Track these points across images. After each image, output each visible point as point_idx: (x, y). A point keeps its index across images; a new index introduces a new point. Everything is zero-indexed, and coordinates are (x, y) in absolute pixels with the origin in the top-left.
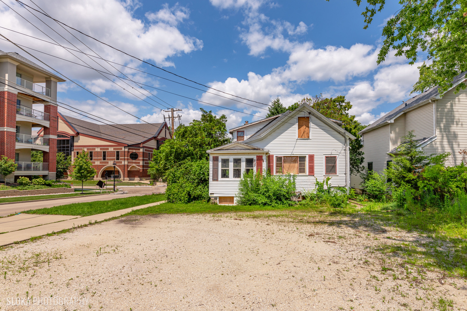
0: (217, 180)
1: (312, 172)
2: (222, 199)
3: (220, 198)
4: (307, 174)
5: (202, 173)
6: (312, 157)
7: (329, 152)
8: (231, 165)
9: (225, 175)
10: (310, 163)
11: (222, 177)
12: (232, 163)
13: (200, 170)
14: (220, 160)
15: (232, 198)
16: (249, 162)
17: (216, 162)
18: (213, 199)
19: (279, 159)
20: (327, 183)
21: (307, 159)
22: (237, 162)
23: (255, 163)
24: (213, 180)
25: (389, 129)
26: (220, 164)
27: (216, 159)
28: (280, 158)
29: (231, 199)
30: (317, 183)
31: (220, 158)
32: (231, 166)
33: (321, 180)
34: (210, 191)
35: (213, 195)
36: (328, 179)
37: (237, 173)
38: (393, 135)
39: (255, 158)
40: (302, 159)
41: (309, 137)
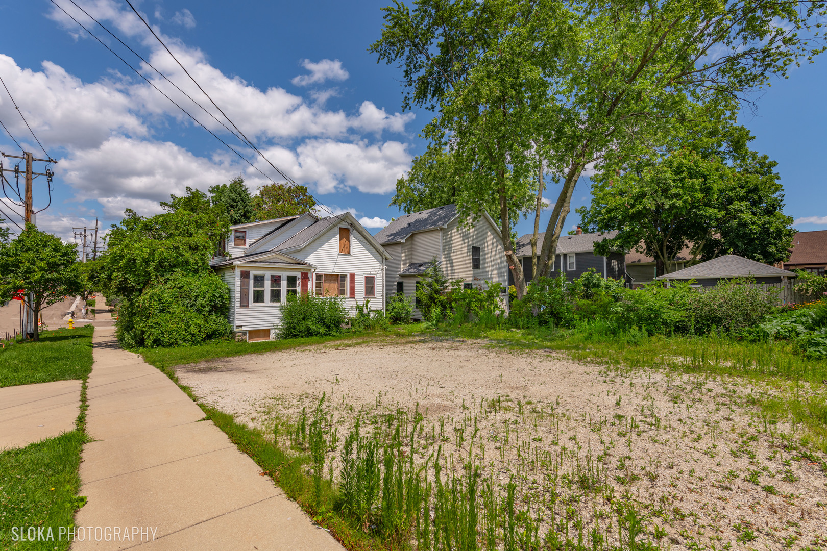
0: (247, 306)
1: (353, 295)
2: (253, 333)
3: (250, 332)
4: (348, 296)
5: (217, 295)
6: (353, 276)
7: (368, 272)
8: (268, 283)
9: (259, 297)
10: (351, 283)
11: (254, 302)
12: (269, 282)
13: (215, 290)
14: (252, 276)
15: (268, 330)
16: (292, 281)
17: (246, 279)
18: (240, 334)
19: (319, 277)
20: (367, 306)
21: (348, 278)
22: (276, 280)
23: (299, 282)
24: (242, 306)
25: (400, 248)
26: (252, 282)
27: (245, 275)
28: (321, 276)
29: (266, 332)
30: (358, 307)
31: (253, 273)
32: (267, 286)
33: (361, 304)
34: (236, 322)
35: (240, 329)
36: (368, 302)
37: (276, 296)
38: (403, 256)
39: (299, 275)
40: (343, 277)
41: (349, 252)
